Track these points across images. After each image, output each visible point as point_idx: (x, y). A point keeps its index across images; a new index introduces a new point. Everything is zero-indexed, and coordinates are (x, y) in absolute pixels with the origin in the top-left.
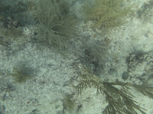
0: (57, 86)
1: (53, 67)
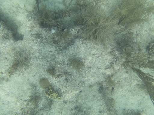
0: (100, 70)
1: (96, 55)
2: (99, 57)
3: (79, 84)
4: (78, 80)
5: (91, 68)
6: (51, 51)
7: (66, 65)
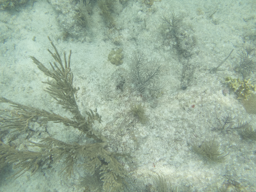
2: (160, 160)
3: (193, 106)
4: (195, 115)
5: (173, 138)
6: (246, 169)
7: (221, 144)
